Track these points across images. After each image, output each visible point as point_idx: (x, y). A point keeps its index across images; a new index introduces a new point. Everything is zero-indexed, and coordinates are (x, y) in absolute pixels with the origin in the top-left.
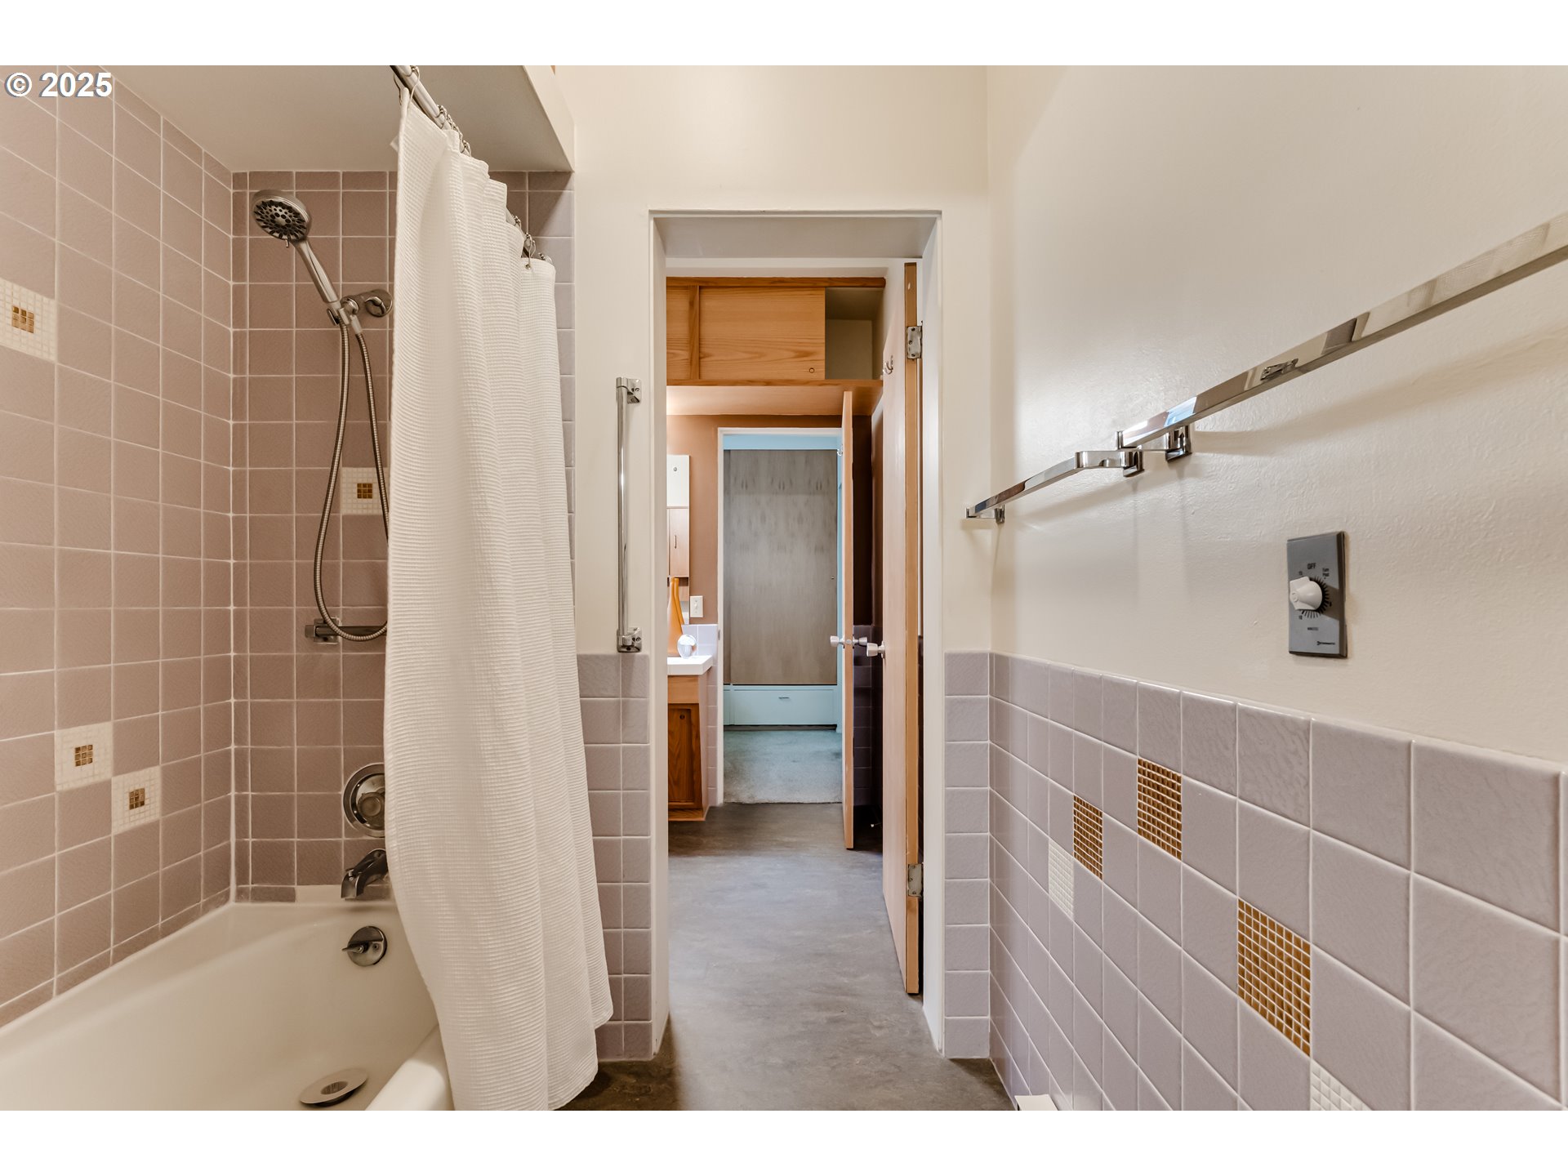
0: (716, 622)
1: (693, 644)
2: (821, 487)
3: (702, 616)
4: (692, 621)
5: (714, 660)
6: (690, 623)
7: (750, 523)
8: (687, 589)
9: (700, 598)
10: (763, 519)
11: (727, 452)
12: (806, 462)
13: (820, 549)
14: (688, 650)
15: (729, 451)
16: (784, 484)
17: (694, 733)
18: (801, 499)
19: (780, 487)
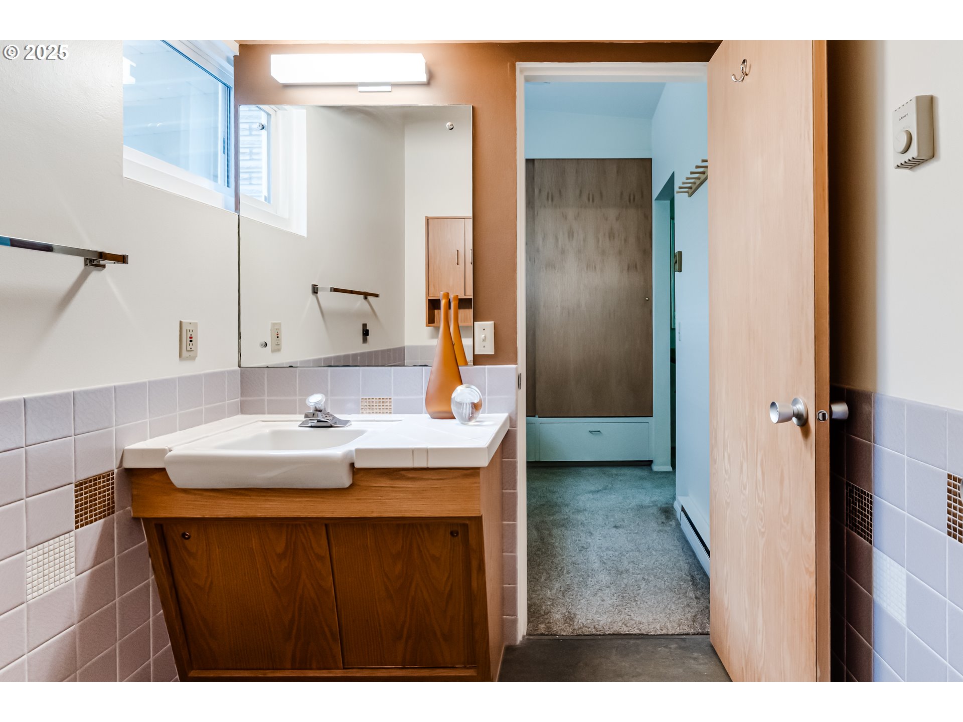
0: (515, 361)
1: (476, 401)
2: (634, 199)
3: (492, 353)
4: (478, 360)
5: (512, 421)
6: (474, 364)
7: (557, 239)
8: (470, 312)
9: (489, 325)
10: (571, 234)
11: (530, 162)
12: (618, 172)
13: (632, 267)
14: (467, 410)
15: (533, 160)
16: (593, 195)
17: (475, 564)
18: (612, 213)
19: (589, 200)
